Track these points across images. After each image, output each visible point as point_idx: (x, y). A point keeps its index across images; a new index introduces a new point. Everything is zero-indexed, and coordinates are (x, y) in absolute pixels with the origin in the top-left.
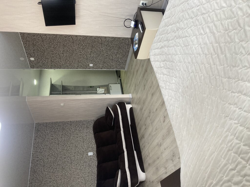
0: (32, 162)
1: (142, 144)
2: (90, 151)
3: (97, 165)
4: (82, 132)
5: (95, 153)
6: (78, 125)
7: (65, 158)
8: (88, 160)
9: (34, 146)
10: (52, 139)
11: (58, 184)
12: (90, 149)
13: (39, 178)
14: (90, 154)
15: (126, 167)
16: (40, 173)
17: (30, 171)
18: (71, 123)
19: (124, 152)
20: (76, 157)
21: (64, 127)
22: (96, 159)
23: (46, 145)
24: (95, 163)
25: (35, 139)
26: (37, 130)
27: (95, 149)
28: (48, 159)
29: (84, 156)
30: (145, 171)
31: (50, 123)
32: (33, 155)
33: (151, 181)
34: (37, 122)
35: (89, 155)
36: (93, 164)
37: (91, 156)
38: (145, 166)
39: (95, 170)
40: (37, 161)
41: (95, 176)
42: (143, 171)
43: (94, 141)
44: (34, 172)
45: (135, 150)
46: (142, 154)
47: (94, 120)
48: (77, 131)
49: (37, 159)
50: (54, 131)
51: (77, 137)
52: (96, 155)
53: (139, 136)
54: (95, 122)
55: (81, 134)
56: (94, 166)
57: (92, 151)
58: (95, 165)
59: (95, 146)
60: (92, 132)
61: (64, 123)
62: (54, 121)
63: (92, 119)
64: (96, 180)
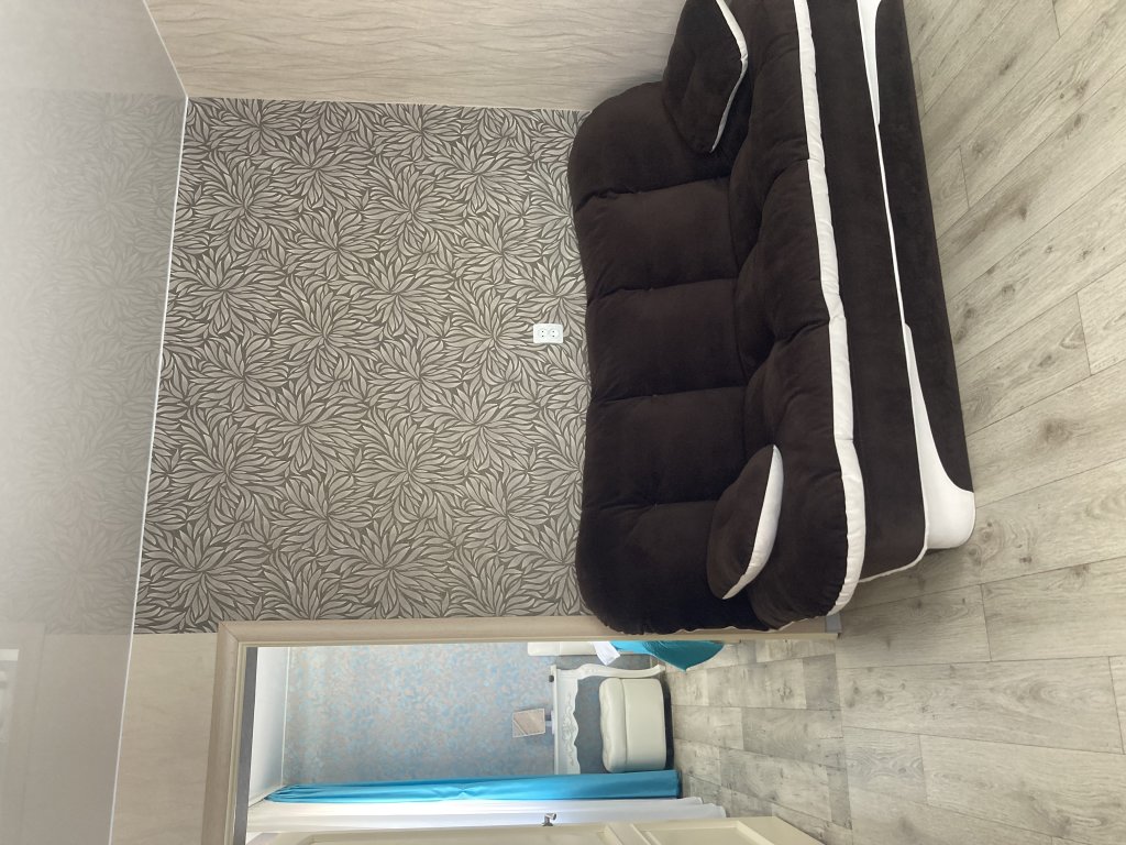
0: (169, 344)
2: (544, 317)
3: (584, 404)
4: (495, 190)
5: (580, 332)
6: (467, 136)
7: (380, 343)
8: (532, 373)
9: (179, 248)
10: (299, 214)
11: (334, 494)
12: (546, 303)
13: (215, 445)
14: (548, 333)
15: (838, 433)
16: (219, 417)
17: (161, 397)
18: (425, 120)
19: (827, 320)
20: (454, 345)
21: (379, 141)
22: (579, 367)
23: (262, 249)
24: (572, 395)
25: (191, 205)
26: (204, 147)
27: (579, 309)
28: (268, 334)
29: (508, 343)
30: (975, 482)
31: (285, 105)
32: (174, 303)
34: (200, 94)
35: (537, 340)
36: (557, 397)
37: (549, 345)
39: (573, 438)
40: (204, 340)
41: (573, 476)
43: (572, 254)
44: (182, 406)
45: (906, 322)
47: (575, 114)
48: (465, 180)
49: (202, 329)
50: (311, 164)
51: (464, 220)
52: (580, 342)
54: (581, 130)
55: (489, 199)
56: (565, 411)
57: (557, 319)
58: (576, 405)
59: (576, 288)
60: (561, 190)
61: (378, 116)
62: (310, 99)
63: (569, 106)
64: (579, 498)
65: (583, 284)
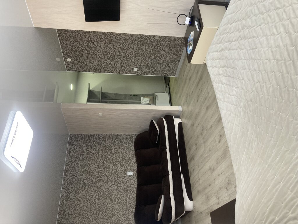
0: (64, 177)
1: (191, 166)
2: (130, 170)
3: (136, 187)
4: (121, 148)
5: (136, 173)
6: (117, 139)
7: (101, 176)
8: (127, 181)
9: (67, 160)
10: (87, 154)
11: (92, 204)
12: (130, 168)
13: (71, 196)
14: (130, 173)
15: (170, 192)
16: (72, 191)
17: (63, 187)
18: (110, 136)
19: (169, 175)
20: (114, 176)
21: (102, 140)
22: (136, 180)
23: (81, 160)
24: (134, 185)
25: (69, 153)
26: (72, 143)
27: (136, 169)
28: (81, 175)
29: (123, 175)
30: (193, 198)
31: (86, 134)
32: (65, 170)
33: (200, 212)
34: (71, 133)
35: (128, 175)
36: (132, 185)
37: (130, 176)
38: (194, 193)
39: (134, 193)
40: (70, 177)
41: (134, 200)
42: (191, 198)
43: (134, 159)
44: (66, 189)
45: (182, 174)
46: (191, 179)
47: (135, 134)
48: (116, 146)
49: (70, 175)
50: (90, 145)
51: (116, 153)
52: (136, 175)
53: (188, 157)
54: (137, 137)
55: (120, 150)
56: (133, 188)
57: (132, 171)
59: (135, 165)
60: (133, 148)
61: (102, 136)
62: (90, 133)
63: (134, 133)
64: (135, 204)
65: (136, 164)
